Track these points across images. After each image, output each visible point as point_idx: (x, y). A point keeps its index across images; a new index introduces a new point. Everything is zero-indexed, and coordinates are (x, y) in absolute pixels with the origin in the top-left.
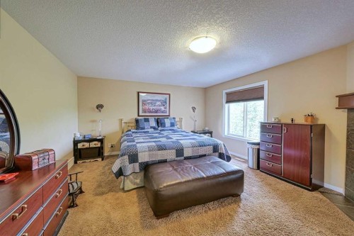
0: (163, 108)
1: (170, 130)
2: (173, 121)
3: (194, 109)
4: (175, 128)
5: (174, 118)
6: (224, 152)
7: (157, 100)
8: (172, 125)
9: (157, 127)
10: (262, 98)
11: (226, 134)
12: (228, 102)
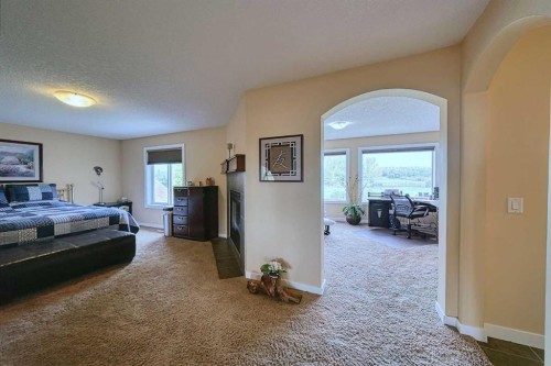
0: (23, 168)
1: (40, 205)
2: (49, 190)
3: (98, 170)
4: (55, 201)
5: (53, 185)
6: (128, 223)
7: (6, 154)
8: (47, 196)
9: (6, 202)
10: (180, 161)
11: (149, 202)
12: (150, 162)
